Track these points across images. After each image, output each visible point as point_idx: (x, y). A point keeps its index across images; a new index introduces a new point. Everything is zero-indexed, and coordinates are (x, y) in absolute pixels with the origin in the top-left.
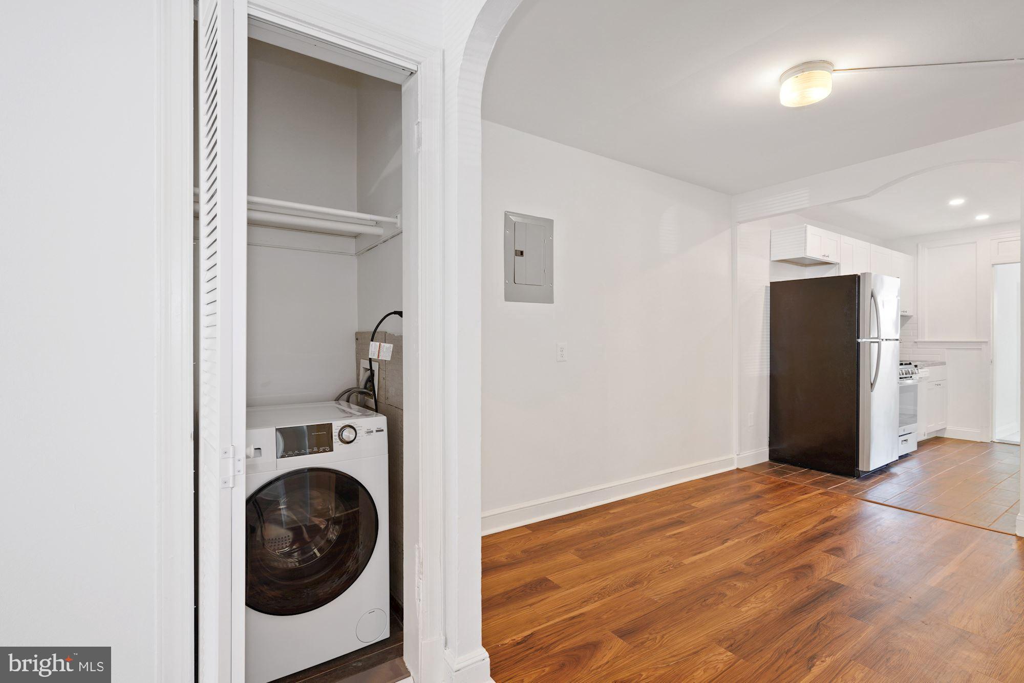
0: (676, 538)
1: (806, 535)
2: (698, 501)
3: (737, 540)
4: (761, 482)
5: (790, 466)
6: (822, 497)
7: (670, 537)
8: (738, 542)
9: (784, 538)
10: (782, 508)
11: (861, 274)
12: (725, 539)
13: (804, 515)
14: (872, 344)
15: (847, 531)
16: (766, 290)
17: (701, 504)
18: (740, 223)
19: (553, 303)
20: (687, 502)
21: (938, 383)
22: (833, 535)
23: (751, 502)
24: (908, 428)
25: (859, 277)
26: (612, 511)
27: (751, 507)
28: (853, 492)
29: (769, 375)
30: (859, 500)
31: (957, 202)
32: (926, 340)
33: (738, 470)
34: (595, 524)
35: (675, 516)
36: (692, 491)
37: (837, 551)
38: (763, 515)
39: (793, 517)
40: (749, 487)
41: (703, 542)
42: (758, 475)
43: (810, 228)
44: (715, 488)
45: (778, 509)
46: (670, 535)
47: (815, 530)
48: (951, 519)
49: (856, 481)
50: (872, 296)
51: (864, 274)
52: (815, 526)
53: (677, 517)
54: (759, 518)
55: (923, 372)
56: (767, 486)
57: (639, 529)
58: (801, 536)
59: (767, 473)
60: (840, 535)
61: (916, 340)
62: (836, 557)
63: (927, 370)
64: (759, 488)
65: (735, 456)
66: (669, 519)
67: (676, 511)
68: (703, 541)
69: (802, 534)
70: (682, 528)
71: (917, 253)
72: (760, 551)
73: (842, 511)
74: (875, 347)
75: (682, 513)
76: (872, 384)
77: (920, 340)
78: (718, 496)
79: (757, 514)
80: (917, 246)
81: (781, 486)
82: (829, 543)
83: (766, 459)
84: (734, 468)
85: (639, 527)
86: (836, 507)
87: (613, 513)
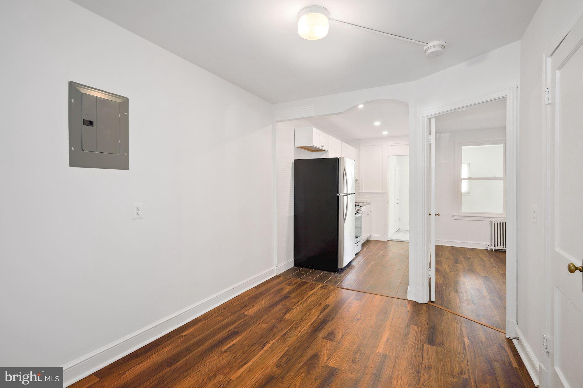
0: (230, 351)
1: (314, 325)
2: (250, 309)
3: (272, 342)
4: (289, 284)
5: (305, 269)
6: (321, 290)
7: (225, 351)
8: (274, 343)
9: (302, 331)
10: (301, 304)
11: (339, 157)
12: (264, 343)
13: (312, 307)
14: (344, 197)
15: (335, 316)
16: (292, 164)
17: (251, 312)
18: (278, 122)
19: (129, 169)
20: (242, 312)
21: (368, 213)
22: (328, 321)
23: (282, 303)
24: (358, 239)
25: (338, 159)
26: (183, 334)
27: (283, 307)
28: (336, 283)
29: (294, 215)
30: (339, 289)
31: (377, 124)
32: (364, 191)
33: (277, 277)
34: (167, 351)
35: (231, 328)
36: (247, 300)
37: (330, 336)
38: (289, 313)
39: (306, 311)
40: (282, 289)
41: (249, 351)
42: (288, 279)
43: (315, 129)
44: (261, 294)
45: (298, 305)
46: (225, 350)
47: (318, 319)
48: (380, 294)
49: (337, 274)
50: (344, 170)
51: (340, 158)
52: (319, 316)
53: (234, 328)
54: (288, 316)
55: (364, 208)
56: (292, 287)
57: (202, 349)
58: (311, 327)
59: (293, 276)
60: (332, 320)
61: (360, 192)
62: (331, 342)
63: (365, 207)
64: (288, 289)
65: (275, 268)
66: (228, 332)
67: (233, 323)
68: (249, 349)
69: (311, 325)
70: (235, 339)
71: (360, 149)
72: (287, 348)
73: (331, 300)
74: (345, 198)
75: (238, 323)
76: (344, 219)
77: (361, 192)
78: (263, 302)
79: (286, 312)
80: (360, 144)
81: (300, 286)
82: (326, 330)
83: (292, 265)
84: (274, 275)
85: (202, 347)
86: (328, 297)
87: (185, 335)
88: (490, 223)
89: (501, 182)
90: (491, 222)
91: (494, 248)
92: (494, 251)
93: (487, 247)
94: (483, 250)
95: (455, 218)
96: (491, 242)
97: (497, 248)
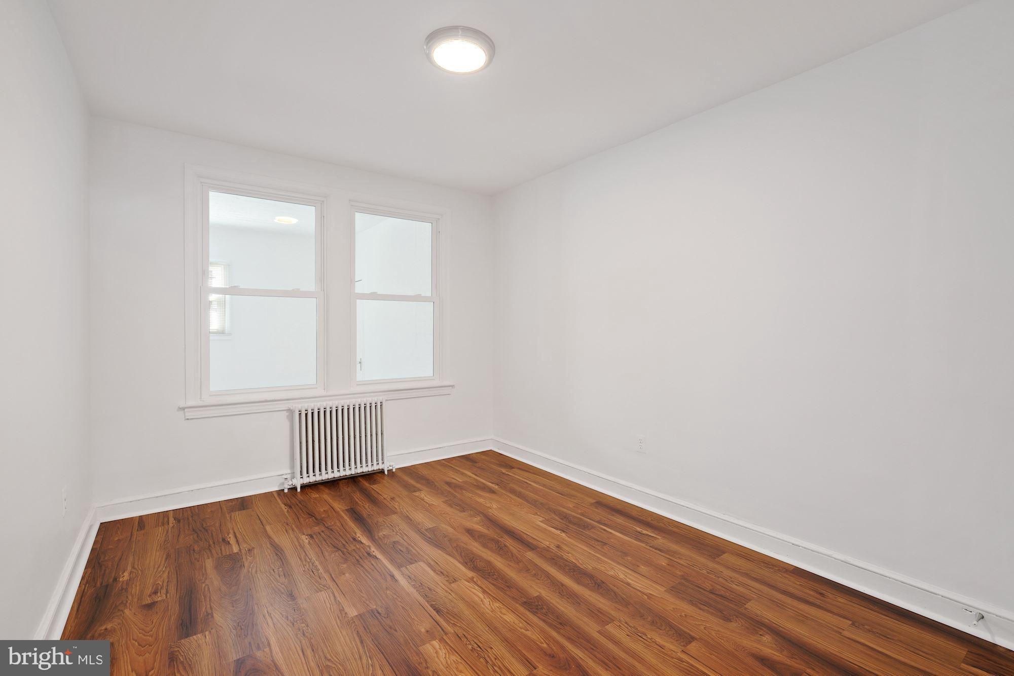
88: (287, 416)
89: (310, 305)
90: (291, 411)
91: (298, 483)
92: (299, 490)
93: (283, 484)
94: (271, 494)
95: (189, 414)
96: (292, 467)
97: (306, 480)
